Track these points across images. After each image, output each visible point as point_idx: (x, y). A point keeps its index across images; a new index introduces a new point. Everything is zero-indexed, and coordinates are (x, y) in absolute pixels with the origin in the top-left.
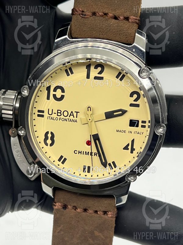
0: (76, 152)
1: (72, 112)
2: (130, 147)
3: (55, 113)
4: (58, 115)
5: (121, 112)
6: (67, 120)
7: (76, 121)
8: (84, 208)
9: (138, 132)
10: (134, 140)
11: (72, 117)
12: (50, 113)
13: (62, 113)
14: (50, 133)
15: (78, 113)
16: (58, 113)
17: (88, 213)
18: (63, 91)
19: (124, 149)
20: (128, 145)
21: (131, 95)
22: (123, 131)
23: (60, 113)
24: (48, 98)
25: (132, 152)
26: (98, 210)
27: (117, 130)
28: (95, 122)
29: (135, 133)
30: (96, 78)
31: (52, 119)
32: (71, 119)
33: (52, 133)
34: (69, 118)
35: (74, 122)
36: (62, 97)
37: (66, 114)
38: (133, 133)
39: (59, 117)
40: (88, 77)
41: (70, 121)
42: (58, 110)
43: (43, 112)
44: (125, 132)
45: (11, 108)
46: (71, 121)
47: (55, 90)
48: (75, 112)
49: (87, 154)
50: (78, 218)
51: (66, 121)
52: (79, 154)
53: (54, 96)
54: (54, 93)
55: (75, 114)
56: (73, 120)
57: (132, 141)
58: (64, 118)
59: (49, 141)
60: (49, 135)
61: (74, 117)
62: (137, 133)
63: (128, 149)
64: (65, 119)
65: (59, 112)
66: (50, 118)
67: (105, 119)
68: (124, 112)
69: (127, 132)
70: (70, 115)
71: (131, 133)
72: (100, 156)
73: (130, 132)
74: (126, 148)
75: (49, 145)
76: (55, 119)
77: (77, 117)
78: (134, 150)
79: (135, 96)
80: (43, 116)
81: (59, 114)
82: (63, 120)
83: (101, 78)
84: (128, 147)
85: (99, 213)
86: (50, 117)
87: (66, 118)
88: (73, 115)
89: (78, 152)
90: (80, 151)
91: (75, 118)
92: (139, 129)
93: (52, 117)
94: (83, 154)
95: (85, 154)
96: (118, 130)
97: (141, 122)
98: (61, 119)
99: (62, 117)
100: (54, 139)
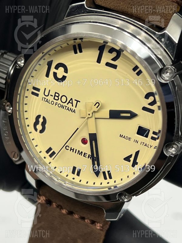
0: (67, 148)
1: (71, 99)
2: (132, 159)
3: (52, 96)
4: (54, 99)
5: (129, 115)
6: (65, 107)
7: (74, 111)
8: (71, 211)
9: (146, 144)
10: (139, 151)
11: (70, 105)
12: (46, 94)
13: (60, 97)
14: (42, 117)
15: (78, 102)
16: (55, 96)
17: (74, 217)
18: (66, 71)
19: (125, 159)
20: (131, 156)
21: (147, 96)
22: (127, 138)
23: (58, 97)
24: (47, 75)
25: (133, 165)
26: (86, 218)
27: (121, 135)
28: (96, 118)
29: (142, 143)
30: (108, 64)
31: (47, 102)
32: (68, 108)
33: (44, 118)
34: (67, 105)
35: (72, 111)
37: (64, 99)
38: (139, 143)
39: (55, 101)
40: (99, 61)
41: (67, 109)
42: (56, 93)
43: (38, 90)
44: (129, 139)
46: (69, 110)
47: (57, 67)
48: (75, 100)
49: (80, 154)
50: (63, 219)
51: (63, 108)
52: (70, 151)
53: (55, 74)
54: (56, 71)
55: (75, 102)
56: (71, 109)
57: (136, 152)
58: (62, 104)
59: (39, 127)
60: (41, 120)
61: (73, 106)
62: (144, 144)
63: (129, 161)
64: (62, 106)
65: (57, 95)
66: (46, 100)
67: (109, 117)
68: (133, 115)
69: (132, 140)
70: (69, 102)
71: (137, 143)
73: (136, 141)
74: (127, 159)
75: (38, 131)
76: (50, 102)
77: (76, 107)
78: (137, 163)
79: (151, 99)
80: (37, 95)
81: (56, 98)
82: (59, 106)
83: (115, 67)
84: (130, 159)
85: (86, 220)
86: (45, 98)
87: (64, 104)
88: (72, 103)
89: (70, 149)
90: (72, 149)
91: (74, 108)
92: (148, 140)
93: (47, 99)
94: (75, 153)
95: (78, 154)
96: (122, 135)
97: (152, 132)
98: (58, 104)
99: (59, 102)
100: (46, 126)
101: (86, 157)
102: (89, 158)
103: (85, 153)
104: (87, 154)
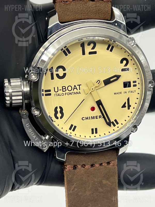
0: (83, 119)
1: (75, 86)
2: (127, 105)
3: (61, 90)
4: (63, 91)
5: (115, 78)
6: (72, 93)
7: (80, 93)
8: (92, 164)
9: (132, 91)
10: (129, 98)
11: (75, 90)
12: (56, 90)
13: (66, 88)
14: (58, 107)
15: (80, 86)
16: (63, 89)
17: (95, 167)
19: (122, 107)
20: (125, 103)
21: (122, 62)
22: (119, 93)
23: (65, 89)
24: (52, 78)
25: (129, 109)
26: (103, 163)
27: (114, 93)
28: (96, 90)
29: (129, 92)
30: (90, 53)
31: (59, 95)
32: (75, 92)
33: (61, 108)
34: (73, 91)
35: (78, 94)
36: (65, 75)
37: (70, 88)
38: (127, 92)
39: (64, 93)
40: (84, 53)
41: (74, 94)
42: (63, 87)
43: (50, 91)
44: (121, 93)
45: (21, 93)
46: (75, 94)
48: (78, 85)
49: (93, 119)
50: (88, 173)
51: (71, 94)
52: (86, 119)
53: (58, 75)
55: (78, 87)
56: (77, 92)
57: (128, 99)
58: (69, 92)
59: (59, 115)
60: (59, 110)
61: (77, 90)
62: (131, 92)
63: (125, 107)
64: (70, 93)
66: (57, 95)
67: (104, 85)
68: (118, 77)
69: (123, 93)
70: (74, 89)
72: (104, 117)
73: (125, 92)
74: (124, 106)
75: (59, 118)
76: (61, 95)
77: (80, 89)
78: (130, 106)
79: (125, 62)
80: (50, 94)
81: (64, 90)
82: (68, 94)
83: (95, 53)
84: (126, 105)
86: (56, 94)
87: (71, 92)
88: (76, 88)
89: (85, 119)
90: (87, 118)
91: (78, 91)
92: (132, 88)
93: (58, 94)
94: (90, 119)
95: (92, 119)
96: (116, 93)
97: (132, 82)
98: (67, 93)
99: (67, 91)
100: (63, 112)
101: (98, 118)
102: (100, 118)
103: (96, 116)
104: (97, 116)
